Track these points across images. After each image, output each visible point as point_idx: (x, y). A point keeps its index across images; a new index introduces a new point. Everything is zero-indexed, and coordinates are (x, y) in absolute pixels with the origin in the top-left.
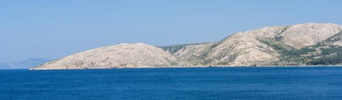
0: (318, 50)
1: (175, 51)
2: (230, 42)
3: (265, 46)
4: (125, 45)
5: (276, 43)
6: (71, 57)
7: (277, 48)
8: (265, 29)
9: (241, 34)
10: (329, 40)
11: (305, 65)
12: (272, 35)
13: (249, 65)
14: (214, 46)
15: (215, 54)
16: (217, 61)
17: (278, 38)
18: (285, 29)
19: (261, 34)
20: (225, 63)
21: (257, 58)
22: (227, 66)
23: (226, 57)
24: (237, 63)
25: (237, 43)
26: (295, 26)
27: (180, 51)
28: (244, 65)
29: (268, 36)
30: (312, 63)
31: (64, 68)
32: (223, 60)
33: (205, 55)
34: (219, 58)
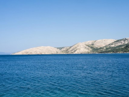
0: (105, 48)
1: (61, 49)
2: (76, 46)
3: (87, 47)
4: (42, 47)
5: (92, 46)
6: (25, 51)
7: (91, 47)
8: (88, 42)
9: (80, 43)
10: (109, 45)
11: (97, 53)
12: (91, 43)
13: (80, 53)
14: (71, 47)
15: (70, 50)
16: (70, 52)
17: (92, 45)
18: (95, 41)
19: (87, 43)
20: (72, 53)
21: (83, 51)
22: (73, 54)
23: (74, 51)
24: (76, 53)
25: (78, 46)
26: (99, 40)
27: (62, 49)
28: (78, 53)
29: (89, 44)
30: (100, 52)
31: (22, 54)
32: (72, 52)
33: (68, 50)
34: (71, 51)
